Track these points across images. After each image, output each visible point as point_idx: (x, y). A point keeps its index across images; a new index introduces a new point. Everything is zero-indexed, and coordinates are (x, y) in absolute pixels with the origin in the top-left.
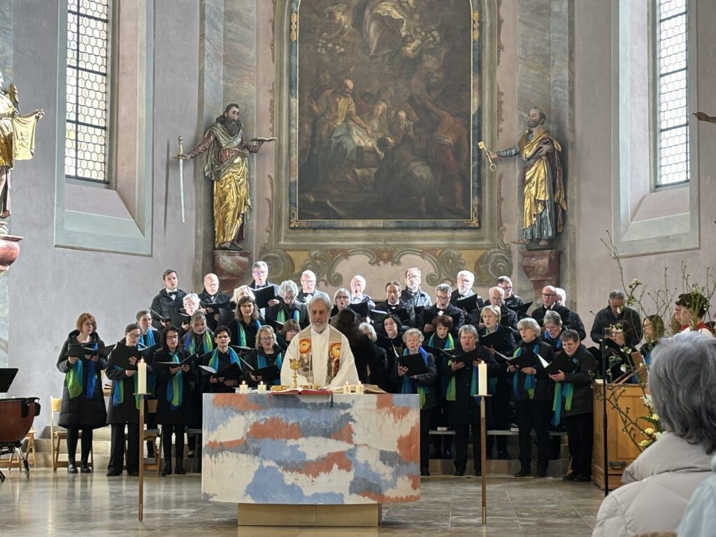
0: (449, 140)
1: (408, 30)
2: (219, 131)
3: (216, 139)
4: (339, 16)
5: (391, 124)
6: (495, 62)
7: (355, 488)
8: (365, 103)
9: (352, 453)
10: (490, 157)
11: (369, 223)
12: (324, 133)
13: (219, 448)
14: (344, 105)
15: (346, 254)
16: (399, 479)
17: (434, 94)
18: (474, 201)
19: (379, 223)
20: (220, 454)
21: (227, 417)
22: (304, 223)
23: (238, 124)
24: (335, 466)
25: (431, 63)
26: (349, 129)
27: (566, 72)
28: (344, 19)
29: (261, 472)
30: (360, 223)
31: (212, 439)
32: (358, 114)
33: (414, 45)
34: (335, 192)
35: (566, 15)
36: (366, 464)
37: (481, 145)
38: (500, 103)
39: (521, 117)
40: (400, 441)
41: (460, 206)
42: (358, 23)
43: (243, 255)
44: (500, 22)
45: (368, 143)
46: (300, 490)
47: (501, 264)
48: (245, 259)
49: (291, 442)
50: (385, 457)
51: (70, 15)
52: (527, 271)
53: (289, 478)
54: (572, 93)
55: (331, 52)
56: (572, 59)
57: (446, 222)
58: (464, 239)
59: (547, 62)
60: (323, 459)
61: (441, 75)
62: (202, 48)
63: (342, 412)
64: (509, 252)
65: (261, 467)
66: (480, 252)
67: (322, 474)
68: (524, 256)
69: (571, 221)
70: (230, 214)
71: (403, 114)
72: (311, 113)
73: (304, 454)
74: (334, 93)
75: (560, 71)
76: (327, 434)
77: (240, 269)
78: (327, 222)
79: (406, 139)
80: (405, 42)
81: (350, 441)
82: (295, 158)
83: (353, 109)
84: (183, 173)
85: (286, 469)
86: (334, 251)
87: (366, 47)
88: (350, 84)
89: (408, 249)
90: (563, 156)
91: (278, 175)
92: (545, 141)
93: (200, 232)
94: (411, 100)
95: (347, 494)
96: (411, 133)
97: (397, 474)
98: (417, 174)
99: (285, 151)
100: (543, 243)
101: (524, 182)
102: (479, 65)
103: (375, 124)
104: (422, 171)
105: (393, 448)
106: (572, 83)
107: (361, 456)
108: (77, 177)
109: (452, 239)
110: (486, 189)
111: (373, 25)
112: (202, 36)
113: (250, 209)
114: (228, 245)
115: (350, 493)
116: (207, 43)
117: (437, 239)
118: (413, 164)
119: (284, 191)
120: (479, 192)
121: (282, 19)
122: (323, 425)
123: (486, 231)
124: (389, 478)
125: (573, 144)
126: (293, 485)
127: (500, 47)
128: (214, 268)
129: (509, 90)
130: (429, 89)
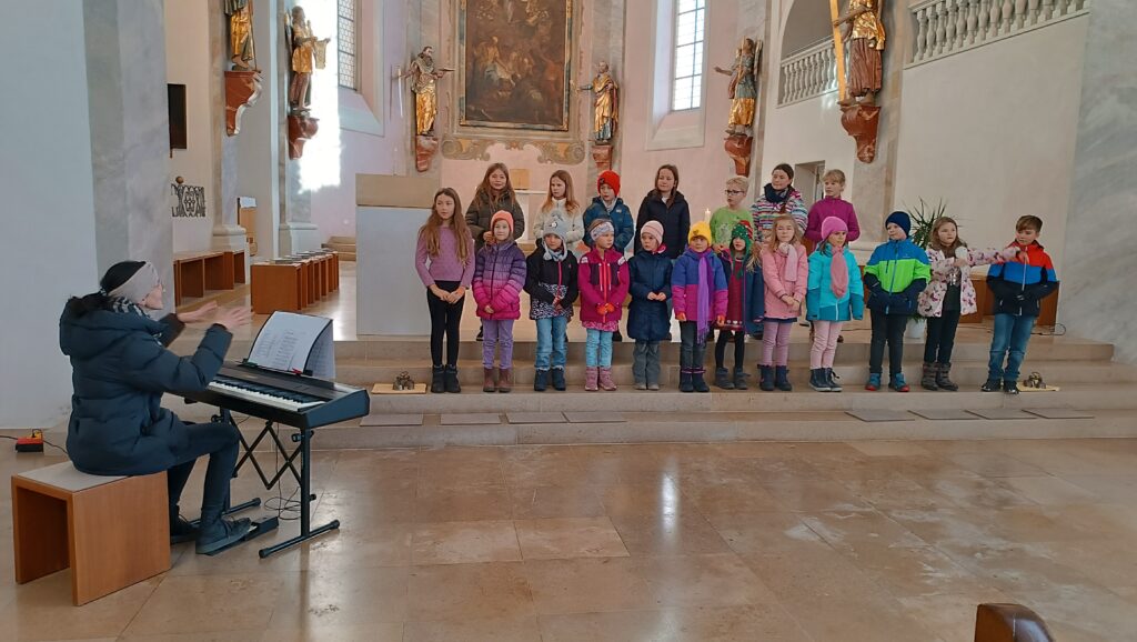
0: (552, 78)
1: (530, 8)
2: (419, 61)
3: (418, 67)
5: (520, 65)
6: (579, 32)
8: (505, 51)
10: (575, 89)
12: (480, 68)
14: (492, 51)
15: (492, 142)
17: (544, 50)
18: (565, 115)
19: (511, 125)
22: (468, 122)
23: (431, 59)
25: (542, 30)
26: (495, 66)
27: (621, 41)
30: (500, 125)
32: (501, 58)
33: (533, 18)
34: (487, 105)
37: (571, 82)
38: (581, 58)
39: (593, 67)
41: (557, 117)
42: (501, 2)
43: (435, 139)
44: (582, 8)
45: (506, 77)
47: (579, 152)
48: (436, 142)
52: (595, 156)
54: (624, 54)
55: (485, 18)
56: (624, 34)
57: (549, 127)
58: (560, 137)
59: (608, 35)
61: (548, 38)
64: (584, 145)
66: (566, 146)
68: (592, 147)
70: (427, 115)
71: (526, 60)
72: (473, 55)
74: (486, 45)
75: (616, 41)
77: (433, 148)
78: (482, 123)
79: (528, 75)
80: (529, 16)
82: (464, 83)
83: (497, 55)
84: (400, 87)
86: (486, 140)
87: (506, 18)
88: (496, 39)
89: (529, 141)
90: (617, 90)
91: (453, 93)
92: (608, 81)
94: (531, 52)
96: (531, 72)
98: (534, 97)
99: (457, 78)
100: (605, 141)
101: (595, 105)
102: (571, 33)
103: (510, 65)
104: (536, 95)
106: (624, 48)
109: (552, 136)
110: (572, 108)
111: (510, 4)
113: (437, 112)
114: (425, 133)
117: (543, 136)
118: (532, 91)
119: (457, 103)
120: (568, 110)
123: (570, 133)
125: (623, 85)
127: (582, 24)
128: (417, 146)
129: (586, 50)
130: (542, 46)
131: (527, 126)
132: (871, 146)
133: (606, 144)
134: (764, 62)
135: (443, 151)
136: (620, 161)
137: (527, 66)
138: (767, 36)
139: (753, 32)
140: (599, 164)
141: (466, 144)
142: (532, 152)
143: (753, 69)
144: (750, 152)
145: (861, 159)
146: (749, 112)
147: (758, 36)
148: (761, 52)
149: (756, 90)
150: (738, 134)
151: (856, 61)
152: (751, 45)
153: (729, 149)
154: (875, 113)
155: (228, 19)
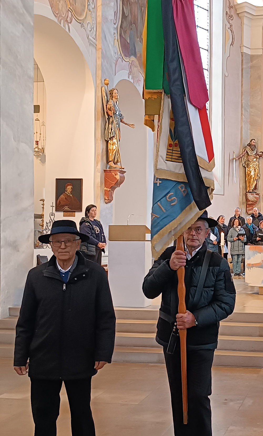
2: (248, 149)
3: (247, 152)
13: (251, 266)
20: (252, 268)
21: (254, 255)
23: (255, 146)
31: (249, 263)
43: (258, 194)
48: (258, 196)
62: (242, 118)
70: (252, 180)
77: (256, 200)
84: (235, 164)
93: (241, 186)
112: (242, 114)
113: (259, 178)
114: (251, 191)
116: (243, 117)
128: (247, 200)
155: (107, 142)
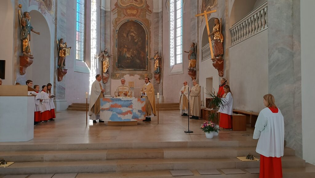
0: (142, 56)
1: (136, 37)
2: (103, 53)
4: (124, 35)
5: (133, 53)
6: (150, 44)
7: (133, 118)
8: (129, 49)
9: (132, 110)
10: (149, 59)
11: (129, 69)
12: (122, 54)
13: (103, 110)
14: (125, 49)
15: (125, 74)
16: (142, 116)
18: (146, 66)
19: (131, 69)
21: (106, 103)
22: (118, 69)
23: (107, 52)
24: (129, 113)
25: (139, 43)
26: (126, 54)
27: (161, 45)
28: (125, 35)
29: (113, 115)
30: (128, 69)
31: (102, 108)
35: (161, 36)
36: (135, 113)
37: (148, 57)
38: (151, 50)
40: (142, 108)
41: (144, 67)
42: (127, 36)
44: (151, 37)
45: (129, 56)
46: (121, 118)
47: (151, 76)
49: (120, 108)
50: (139, 111)
51: (77, 32)
52: (155, 77)
53: (119, 116)
54: (162, 49)
55: (123, 41)
56: (162, 43)
57: (142, 70)
58: (145, 72)
59: (158, 44)
60: (126, 112)
61: (141, 45)
62: (101, 39)
63: (130, 102)
64: (152, 74)
65: (113, 114)
66: (147, 75)
67: (126, 115)
68: (154, 75)
69: (162, 69)
70: (106, 67)
71: (135, 52)
72: (120, 51)
73: (122, 111)
74: (123, 48)
75: (160, 45)
76: (127, 107)
78: (122, 69)
79: (135, 55)
80: (135, 39)
81: (132, 108)
82: (117, 58)
83: (127, 50)
85: (118, 114)
86: (124, 74)
89: (136, 74)
90: (161, 59)
91: (114, 61)
92: (158, 56)
94: (136, 49)
95: (131, 119)
96: (136, 55)
97: (141, 115)
98: (137, 61)
99: (115, 57)
100: (158, 73)
101: (154, 63)
102: (147, 44)
103: (130, 53)
104: (138, 61)
105: (141, 109)
106: (162, 47)
107: (134, 111)
108: (78, 60)
109: (143, 72)
110: (148, 64)
111: (130, 37)
113: (109, 67)
114: (105, 73)
115: (132, 119)
117: (140, 72)
118: (137, 60)
119: (115, 64)
120: (147, 65)
121: (114, 35)
122: (126, 105)
123: (148, 71)
124: (140, 115)
125: (163, 57)
126: (120, 117)
127: (151, 41)
128: (103, 76)
129: (152, 48)
130: (139, 48)
131: (135, 69)
132: (222, 72)
133: (158, 74)
134: (197, 49)
135: (111, 77)
136: (163, 79)
137: (135, 53)
138: (198, 42)
139: (195, 40)
140: (157, 80)
141: (118, 75)
142: (137, 77)
143: (194, 51)
144: (196, 75)
145: (220, 76)
146: (194, 63)
147: (196, 42)
148: (196, 46)
149: (196, 57)
150: (192, 70)
151: (215, 46)
152: (194, 44)
153: (189, 74)
154: (222, 62)
155: (22, 41)
